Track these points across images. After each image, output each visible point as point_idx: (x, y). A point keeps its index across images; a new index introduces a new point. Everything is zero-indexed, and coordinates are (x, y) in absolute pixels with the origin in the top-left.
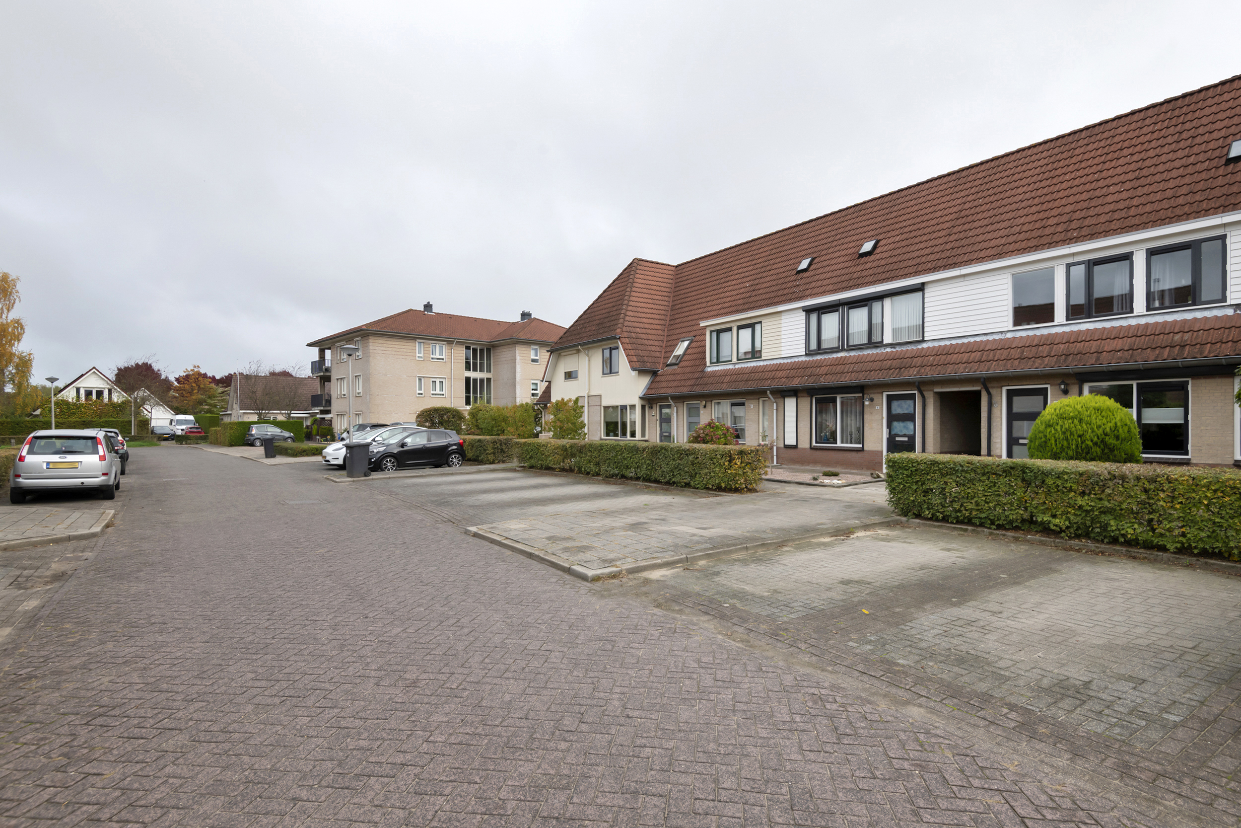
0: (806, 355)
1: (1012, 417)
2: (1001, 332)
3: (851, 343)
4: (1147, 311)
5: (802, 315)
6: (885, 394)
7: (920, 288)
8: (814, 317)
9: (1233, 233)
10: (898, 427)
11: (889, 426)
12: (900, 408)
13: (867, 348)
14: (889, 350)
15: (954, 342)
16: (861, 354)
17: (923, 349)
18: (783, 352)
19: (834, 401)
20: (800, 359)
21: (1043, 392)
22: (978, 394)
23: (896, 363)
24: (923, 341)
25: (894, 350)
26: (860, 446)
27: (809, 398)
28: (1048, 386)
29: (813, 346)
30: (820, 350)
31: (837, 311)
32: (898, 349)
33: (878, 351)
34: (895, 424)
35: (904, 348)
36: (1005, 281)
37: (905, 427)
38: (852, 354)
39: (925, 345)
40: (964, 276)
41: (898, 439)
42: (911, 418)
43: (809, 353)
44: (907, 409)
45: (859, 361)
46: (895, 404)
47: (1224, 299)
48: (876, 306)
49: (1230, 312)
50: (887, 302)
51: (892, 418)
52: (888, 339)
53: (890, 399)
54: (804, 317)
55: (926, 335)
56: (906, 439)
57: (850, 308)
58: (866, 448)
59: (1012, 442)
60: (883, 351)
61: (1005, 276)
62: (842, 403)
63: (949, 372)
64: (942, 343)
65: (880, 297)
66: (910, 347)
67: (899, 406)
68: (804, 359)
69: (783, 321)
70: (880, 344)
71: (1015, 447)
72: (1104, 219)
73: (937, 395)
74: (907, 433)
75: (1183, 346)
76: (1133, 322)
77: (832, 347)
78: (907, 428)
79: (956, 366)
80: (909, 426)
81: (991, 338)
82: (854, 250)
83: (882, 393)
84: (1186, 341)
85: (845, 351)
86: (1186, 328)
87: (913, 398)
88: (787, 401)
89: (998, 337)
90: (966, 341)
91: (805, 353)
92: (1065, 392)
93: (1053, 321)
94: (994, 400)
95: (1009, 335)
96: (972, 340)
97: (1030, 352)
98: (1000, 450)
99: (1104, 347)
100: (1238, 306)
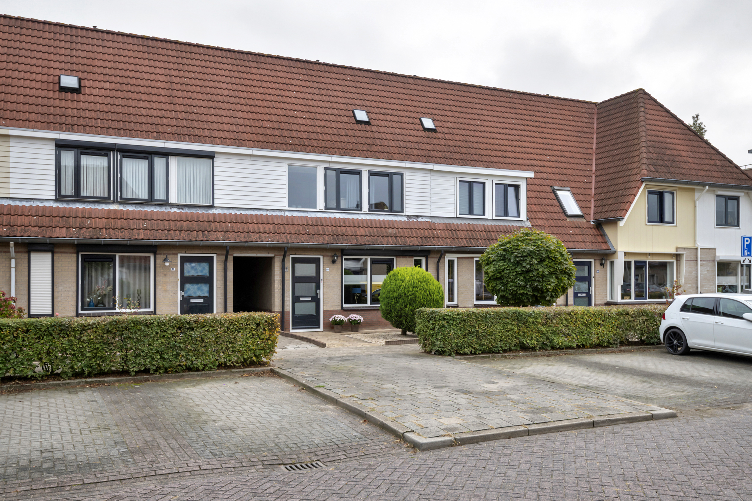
0: (56, 200)
1: (296, 280)
2: (281, 210)
3: (124, 196)
4: (369, 211)
6: (179, 255)
7: (210, 156)
8: (68, 156)
9: (407, 174)
10: (193, 289)
11: (182, 289)
12: (193, 270)
13: (148, 205)
14: (175, 210)
15: (244, 212)
16: (142, 209)
17: (214, 214)
18: (11, 191)
19: (113, 259)
20: (47, 204)
21: (316, 261)
22: (270, 260)
24: (212, 207)
25: (181, 210)
26: (151, 309)
27: (75, 255)
28: (321, 257)
29: (68, 189)
30: (77, 196)
31: (106, 155)
32: (187, 210)
33: (163, 209)
34: (187, 286)
35: (194, 211)
36: (284, 169)
37: (199, 289)
38: (131, 208)
39: (216, 211)
40: (251, 156)
41: (192, 301)
42: (208, 280)
43: (60, 197)
44: (202, 271)
46: (187, 266)
47: (402, 212)
48: (159, 162)
49: (405, 219)
50: (173, 162)
51: (185, 280)
52: (173, 199)
53: (184, 260)
54: (54, 152)
55: (216, 201)
56: (202, 301)
57: (124, 156)
58: (158, 312)
59: (296, 299)
60: (169, 210)
61: (284, 165)
62: (122, 261)
64: (233, 212)
65: (166, 154)
66: (200, 211)
67: (192, 268)
68: (55, 205)
69: (11, 149)
70: (166, 203)
71: (296, 304)
72: (304, 135)
73: (236, 259)
74: (202, 295)
75: (396, 237)
76: (363, 217)
77: (98, 195)
78: (202, 290)
79: (258, 235)
80: (205, 288)
81: (274, 214)
82: (45, 78)
83: (176, 254)
84: (395, 234)
85: (120, 203)
86: (391, 225)
87: (210, 260)
88: (34, 257)
89: (279, 214)
90: (254, 213)
91: (54, 198)
92: (334, 262)
93: (316, 208)
94: (286, 266)
95: (287, 214)
96: (259, 213)
97: (311, 230)
98: (289, 307)
99: (356, 232)
100: (408, 216)
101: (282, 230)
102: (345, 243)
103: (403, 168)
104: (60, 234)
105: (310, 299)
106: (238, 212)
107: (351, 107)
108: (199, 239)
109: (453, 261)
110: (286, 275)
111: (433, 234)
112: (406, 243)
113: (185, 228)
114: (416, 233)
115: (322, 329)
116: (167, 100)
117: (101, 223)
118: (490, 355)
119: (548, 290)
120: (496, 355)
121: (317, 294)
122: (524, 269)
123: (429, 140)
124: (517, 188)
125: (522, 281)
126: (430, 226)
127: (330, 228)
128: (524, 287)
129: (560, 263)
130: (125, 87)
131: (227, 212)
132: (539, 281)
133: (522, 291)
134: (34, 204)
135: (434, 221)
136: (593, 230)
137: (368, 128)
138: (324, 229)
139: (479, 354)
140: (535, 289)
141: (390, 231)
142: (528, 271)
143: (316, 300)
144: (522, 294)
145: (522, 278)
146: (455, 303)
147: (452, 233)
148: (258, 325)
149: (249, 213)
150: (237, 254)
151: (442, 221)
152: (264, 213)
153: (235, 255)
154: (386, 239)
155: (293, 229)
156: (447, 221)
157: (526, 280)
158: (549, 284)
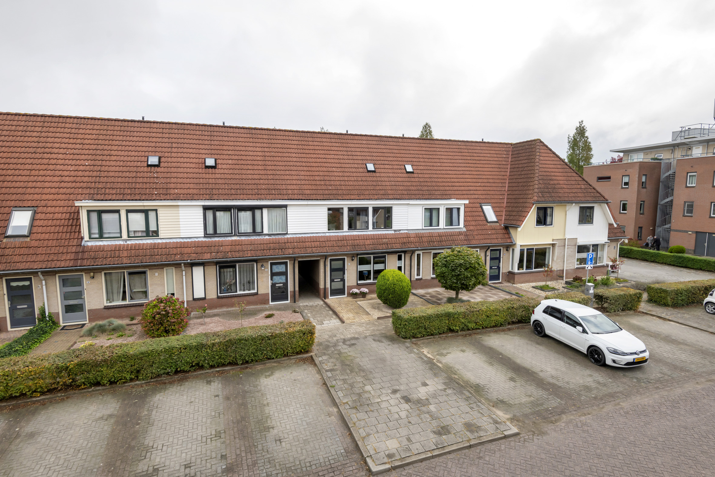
0: (205, 237)
1: (332, 270)
2: (324, 233)
4: (373, 229)
6: (269, 262)
7: (284, 207)
8: (210, 214)
9: (394, 207)
10: (277, 279)
11: (272, 279)
12: (277, 269)
13: (252, 235)
14: (267, 237)
15: (303, 236)
16: (249, 238)
17: (289, 238)
18: (181, 234)
19: (234, 267)
20: (200, 240)
21: (343, 260)
22: (317, 262)
23: (277, 246)
24: (287, 234)
25: (270, 238)
26: (256, 291)
27: (215, 266)
28: (346, 258)
29: (210, 230)
30: (215, 233)
31: (229, 211)
32: (273, 237)
33: (260, 237)
34: (274, 277)
35: (277, 237)
36: (325, 210)
37: (280, 279)
38: (243, 238)
39: (289, 236)
40: (308, 205)
41: (277, 285)
42: (285, 274)
43: (206, 235)
44: (282, 269)
45: (251, 243)
46: (274, 267)
47: (392, 228)
48: (258, 213)
49: (393, 232)
50: (265, 212)
51: (273, 274)
52: (266, 231)
53: (272, 264)
54: (202, 212)
55: (289, 230)
56: (282, 285)
57: (239, 211)
58: (259, 292)
59: (332, 281)
60: (264, 237)
61: (325, 207)
62: (240, 268)
64: (298, 236)
66: (280, 237)
67: (276, 268)
68: (204, 240)
69: (180, 212)
70: (261, 233)
71: (333, 283)
72: (338, 183)
73: (299, 262)
74: (282, 282)
75: (387, 244)
76: (369, 233)
77: (226, 232)
78: (282, 279)
79: (311, 249)
80: (284, 278)
81: (320, 235)
82: (197, 161)
84: (387, 242)
85: (238, 236)
86: (385, 237)
87: (286, 263)
88: (195, 269)
89: (323, 235)
90: (309, 235)
91: (203, 236)
92: (353, 260)
93: (343, 229)
94: (326, 264)
95: (327, 234)
96: (312, 235)
97: (340, 244)
98: (328, 285)
99: (365, 243)
100: (395, 231)
101: (324, 245)
102: (358, 251)
103: (392, 204)
104: (207, 257)
105: (339, 280)
106: (300, 236)
107: (364, 162)
109: (420, 254)
110: (326, 268)
111: (408, 240)
112: (393, 247)
113: (272, 248)
114: (399, 240)
115: (346, 295)
117: (228, 249)
119: (470, 285)
121: (343, 277)
122: (456, 274)
123: (409, 179)
124: (458, 209)
125: (455, 280)
126: (407, 236)
127: (350, 241)
128: (456, 283)
129: (478, 269)
130: (240, 162)
131: (294, 236)
132: (465, 280)
133: (455, 285)
134: (193, 240)
135: (410, 232)
136: (503, 230)
137: (374, 174)
138: (347, 242)
139: (425, 336)
140: (463, 284)
141: (384, 240)
142: (459, 275)
143: (343, 280)
144: (455, 287)
145: (455, 278)
146: (420, 277)
147: (420, 239)
148: (304, 334)
149: (306, 235)
151: (414, 232)
152: (315, 235)
153: (299, 260)
154: (382, 246)
155: (330, 244)
156: (417, 232)
157: (457, 280)
158: (471, 282)
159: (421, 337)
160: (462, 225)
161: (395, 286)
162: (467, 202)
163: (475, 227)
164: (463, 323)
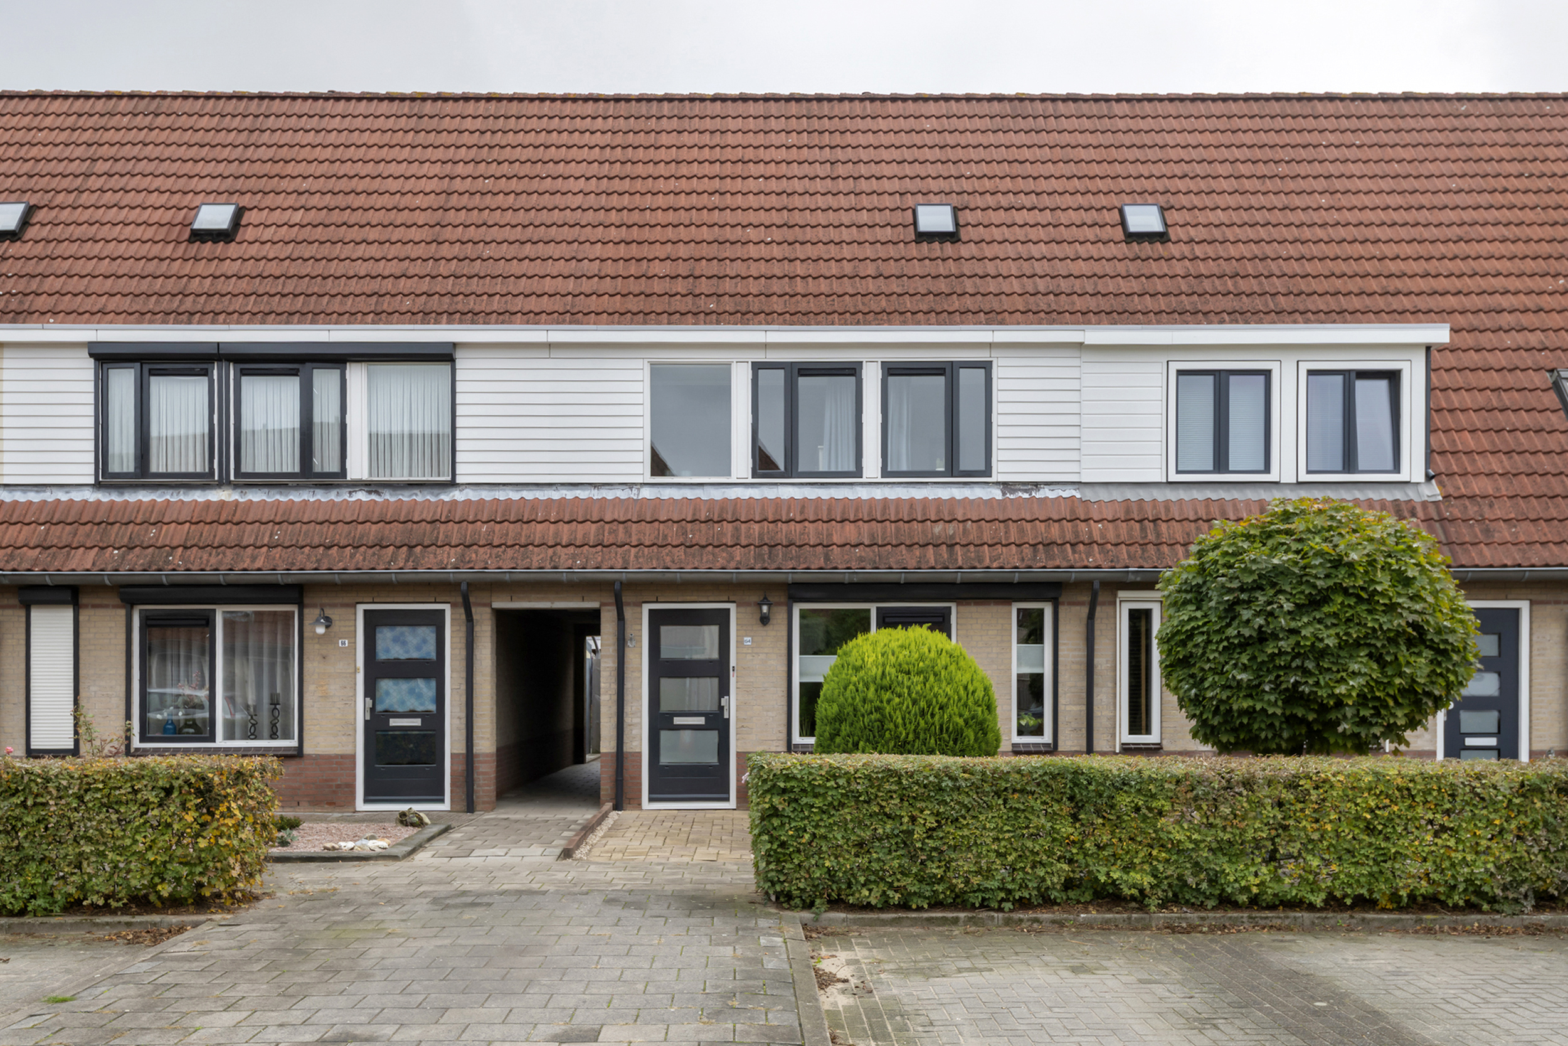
0: (98, 485)
1: (661, 668)
2: (630, 485)
3: (246, 468)
4: (884, 474)
5: (85, 370)
6: (361, 609)
7: (444, 355)
8: (123, 382)
9: (1002, 362)
10: (394, 693)
11: (370, 692)
12: (397, 644)
13: (298, 487)
14: (362, 496)
16: (283, 499)
17: (454, 502)
18: (6, 469)
19: (208, 621)
20: (77, 496)
21: (721, 619)
23: (394, 532)
24: (452, 484)
25: (374, 497)
26: (294, 743)
27: (125, 612)
28: (732, 607)
29: (122, 458)
30: (143, 474)
31: (205, 373)
32: (388, 496)
33: (333, 496)
34: (385, 685)
35: (406, 497)
36: (638, 375)
37: (411, 692)
38: (256, 496)
39: (458, 495)
40: (550, 346)
41: (394, 722)
42: (432, 669)
43: (105, 479)
44: (418, 648)
45: (283, 519)
46: (384, 635)
47: (987, 472)
48: (325, 381)
49: (997, 494)
50: (357, 375)
51: (377, 670)
52: (358, 468)
53: (373, 621)
54: (90, 375)
55: (460, 469)
56: (417, 722)
57: (244, 372)
58: (308, 749)
59: (660, 721)
60: (346, 497)
61: (638, 364)
62: (229, 624)
63: (537, 562)
64: (502, 495)
65: (339, 359)
66: (420, 497)
67: (396, 640)
68: (91, 496)
69: (6, 374)
70: (336, 480)
71: (664, 735)
72: (754, 287)
73: (501, 616)
74: (420, 708)
75: (951, 546)
76: (864, 493)
77: (191, 470)
78: (419, 696)
79: (551, 551)
80: (425, 688)
81: (610, 494)
83: (354, 606)
84: (952, 537)
85: (236, 486)
86: (945, 513)
87: (435, 620)
88: (39, 616)
89: (623, 494)
90: (555, 495)
91: (92, 481)
92: (765, 620)
93: (729, 474)
94: (629, 631)
95: (647, 493)
96: (570, 494)
97: (699, 534)
98: (639, 740)
99: (830, 535)
100: (1006, 486)
101: (621, 537)
102: (788, 568)
103: (990, 346)
104: (82, 563)
105: (701, 721)
106: (515, 495)
107: (910, 200)
108: (398, 565)
109: (1148, 613)
110: (630, 655)
111: (1076, 533)
112: (981, 561)
113: (371, 540)
114: (1021, 531)
115: (732, 803)
116: (425, 234)
117: (176, 534)
118: (962, 915)
119: (1339, 704)
120: (983, 914)
121: (721, 708)
122: (1247, 632)
123: (1134, 268)
125: (1245, 669)
126: (1073, 511)
127: (756, 527)
128: (1253, 690)
129: (1391, 608)
131: (487, 495)
132: (1306, 672)
133: (1246, 704)
134: (49, 496)
135: (1090, 495)
137: (949, 249)
138: (737, 529)
139: (920, 909)
140: (1293, 696)
141: (938, 528)
142: (1262, 637)
143: (718, 722)
144: (1250, 712)
145: (1244, 659)
146: (1153, 738)
147: (1143, 529)
149: (542, 495)
150: (503, 603)
151: (1118, 495)
152: (583, 494)
153: (497, 605)
154: (917, 551)
155: (648, 534)
156: (1133, 495)
157: (1260, 669)
158: (1342, 680)
159: (886, 906)
160: (1414, 466)
161: (887, 696)
162: (1440, 334)
163: (1501, 482)
164: (1177, 848)
